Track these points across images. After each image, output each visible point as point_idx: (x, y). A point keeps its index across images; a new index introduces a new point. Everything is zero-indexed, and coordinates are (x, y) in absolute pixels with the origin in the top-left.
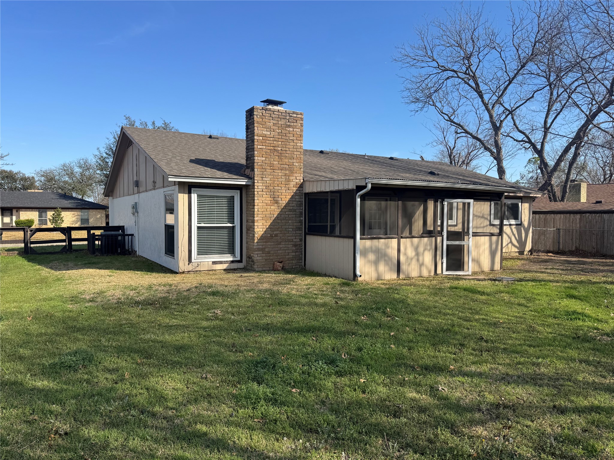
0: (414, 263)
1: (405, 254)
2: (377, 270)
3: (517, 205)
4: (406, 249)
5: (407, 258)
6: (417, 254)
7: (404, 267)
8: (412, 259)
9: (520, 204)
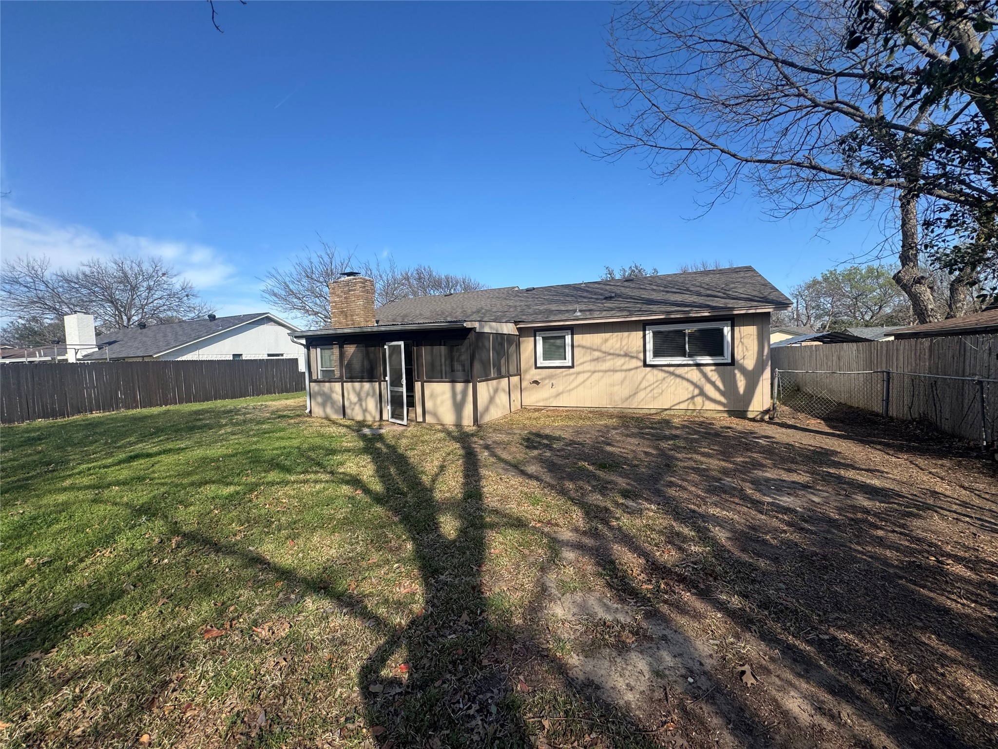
0: (357, 408)
1: (348, 399)
2: (324, 411)
3: (720, 332)
4: (348, 394)
5: (351, 403)
6: (360, 400)
7: (348, 411)
8: (355, 404)
9: (727, 330)
